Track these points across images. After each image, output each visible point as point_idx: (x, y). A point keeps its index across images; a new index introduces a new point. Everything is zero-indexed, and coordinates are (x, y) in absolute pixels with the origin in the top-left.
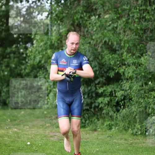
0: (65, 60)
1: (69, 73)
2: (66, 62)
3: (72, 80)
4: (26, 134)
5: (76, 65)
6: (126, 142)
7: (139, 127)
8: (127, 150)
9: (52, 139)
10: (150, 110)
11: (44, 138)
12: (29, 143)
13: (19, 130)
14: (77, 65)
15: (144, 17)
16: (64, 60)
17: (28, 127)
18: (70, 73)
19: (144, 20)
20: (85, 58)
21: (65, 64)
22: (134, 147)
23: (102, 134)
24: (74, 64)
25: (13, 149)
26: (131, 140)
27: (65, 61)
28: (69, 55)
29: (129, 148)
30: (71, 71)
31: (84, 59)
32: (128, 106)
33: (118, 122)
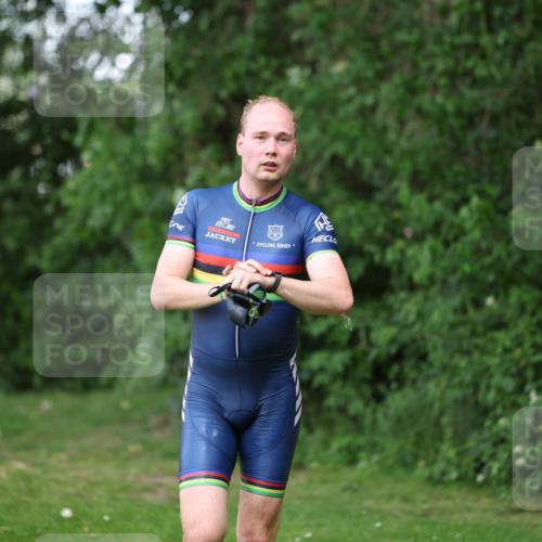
0: (232, 223)
1: (243, 287)
2: (234, 231)
3: (252, 315)
4: (57, 482)
5: (280, 246)
6: (408, 507)
7: (451, 453)
8: (409, 537)
9: (148, 497)
10: (492, 396)
11: (121, 496)
12: (67, 513)
13: (34, 465)
14: (287, 246)
15: (468, 73)
16: (225, 222)
17: (63, 456)
18: (250, 286)
19: (468, 81)
20: (321, 220)
21: (228, 239)
22: (434, 524)
23: (324, 481)
24: (272, 242)
25: (12, 533)
26: (424, 502)
27: (230, 227)
28: (249, 202)
29: (417, 529)
30: (258, 278)
31: (319, 226)
32: (414, 382)
33: (377, 438)
